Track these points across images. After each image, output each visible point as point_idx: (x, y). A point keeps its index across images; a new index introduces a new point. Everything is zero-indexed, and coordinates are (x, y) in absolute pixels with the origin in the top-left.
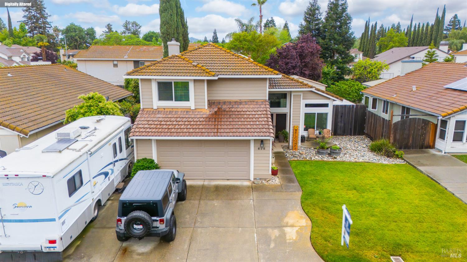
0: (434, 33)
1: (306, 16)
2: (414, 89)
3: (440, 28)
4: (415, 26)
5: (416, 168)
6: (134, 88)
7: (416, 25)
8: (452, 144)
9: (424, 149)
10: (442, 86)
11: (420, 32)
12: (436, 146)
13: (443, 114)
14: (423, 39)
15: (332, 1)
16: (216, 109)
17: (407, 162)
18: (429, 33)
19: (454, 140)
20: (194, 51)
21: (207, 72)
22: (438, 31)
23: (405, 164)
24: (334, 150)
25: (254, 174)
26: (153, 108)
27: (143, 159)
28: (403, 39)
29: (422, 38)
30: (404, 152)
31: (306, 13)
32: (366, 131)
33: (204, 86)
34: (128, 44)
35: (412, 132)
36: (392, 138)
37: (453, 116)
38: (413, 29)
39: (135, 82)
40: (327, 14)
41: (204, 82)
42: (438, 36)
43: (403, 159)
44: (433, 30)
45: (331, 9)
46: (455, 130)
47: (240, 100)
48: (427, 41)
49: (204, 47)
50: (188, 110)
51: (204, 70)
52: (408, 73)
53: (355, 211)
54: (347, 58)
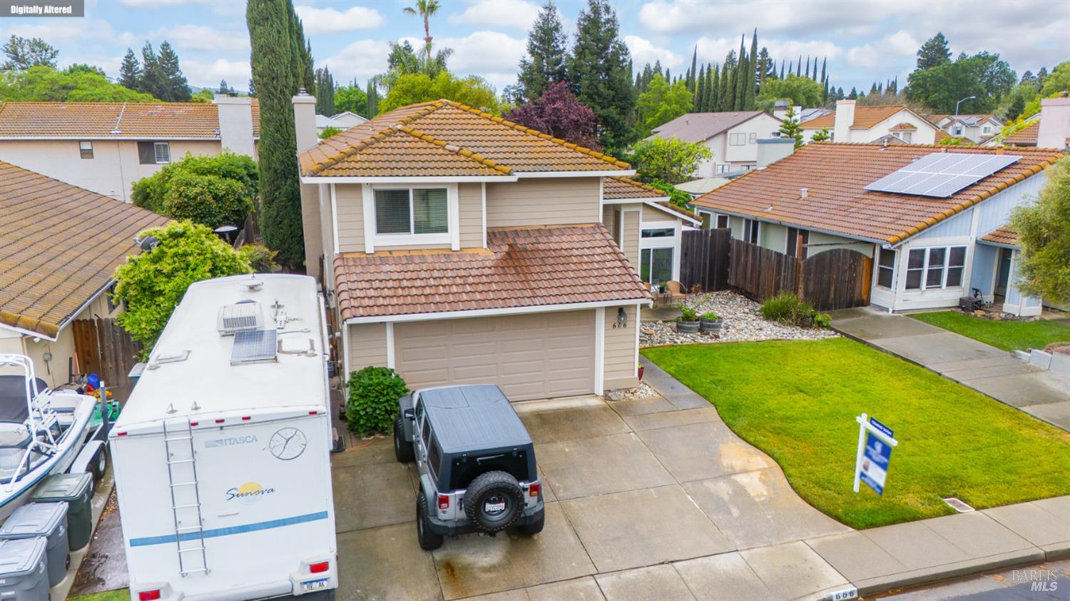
0: (738, 84)
1: (532, 44)
2: (805, 195)
3: (749, 74)
4: (702, 70)
5: (864, 343)
6: (178, 208)
7: (702, 67)
8: (905, 294)
9: (853, 309)
10: (861, 187)
11: (712, 82)
12: (873, 301)
13: (891, 239)
14: (719, 96)
15: (586, 13)
16: (506, 248)
17: (842, 333)
18: (729, 84)
19: (908, 287)
20: (420, 118)
21: (489, 167)
22: (747, 81)
23: (838, 339)
24: (710, 321)
25: (604, 381)
26: (364, 252)
27: (366, 370)
28: (684, 95)
29: (716, 95)
30: (830, 314)
31: (532, 36)
32: (731, 282)
33: (481, 196)
34: (91, 98)
35: (835, 277)
36: (801, 291)
37: (905, 243)
38: (697, 76)
39: (180, 195)
40: (578, 41)
41: (481, 188)
42: (747, 91)
43: (832, 329)
44: (737, 79)
45: (585, 30)
46: (909, 268)
47: (546, 226)
48: (726, 101)
49: (438, 109)
50: (447, 253)
51: (481, 163)
52: (772, 164)
53: (834, 430)
54: (624, 136)
